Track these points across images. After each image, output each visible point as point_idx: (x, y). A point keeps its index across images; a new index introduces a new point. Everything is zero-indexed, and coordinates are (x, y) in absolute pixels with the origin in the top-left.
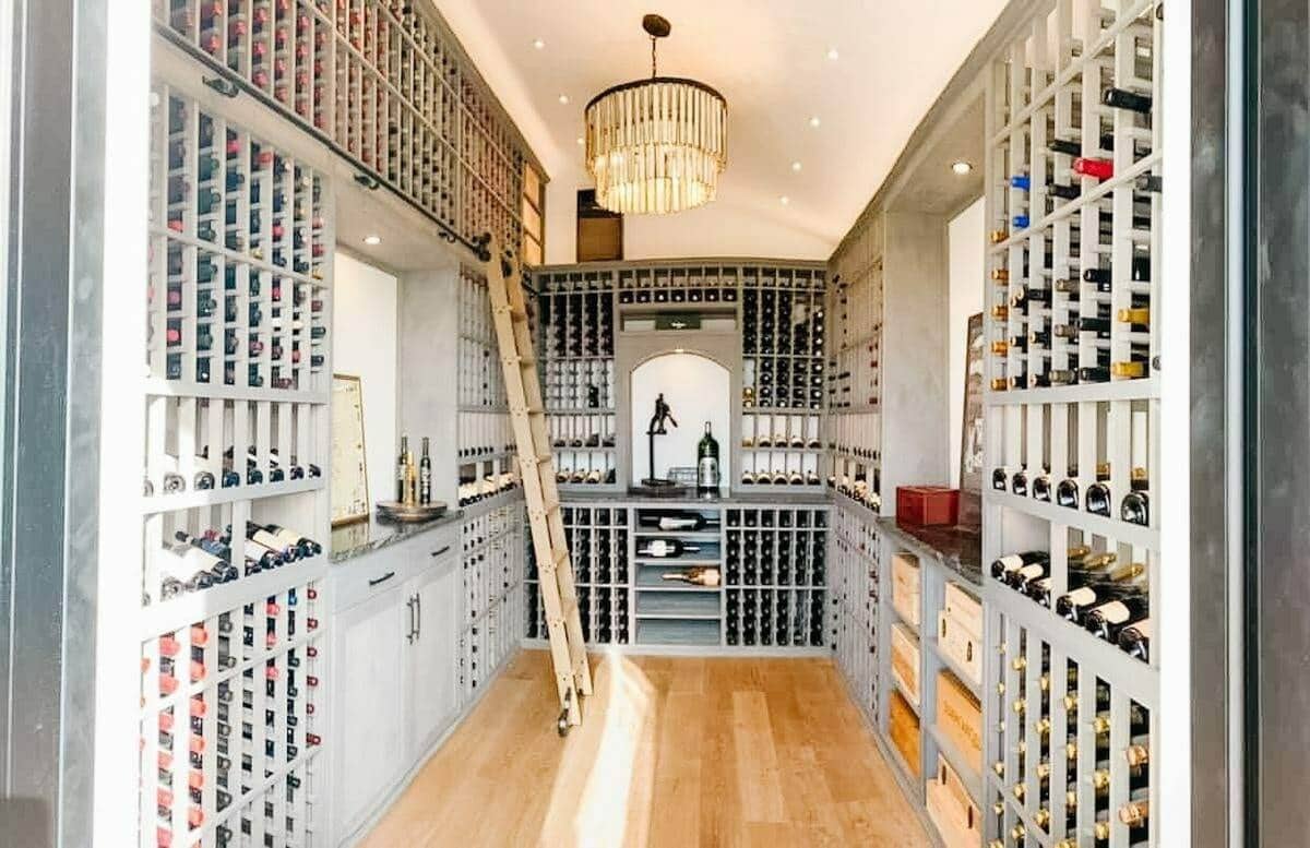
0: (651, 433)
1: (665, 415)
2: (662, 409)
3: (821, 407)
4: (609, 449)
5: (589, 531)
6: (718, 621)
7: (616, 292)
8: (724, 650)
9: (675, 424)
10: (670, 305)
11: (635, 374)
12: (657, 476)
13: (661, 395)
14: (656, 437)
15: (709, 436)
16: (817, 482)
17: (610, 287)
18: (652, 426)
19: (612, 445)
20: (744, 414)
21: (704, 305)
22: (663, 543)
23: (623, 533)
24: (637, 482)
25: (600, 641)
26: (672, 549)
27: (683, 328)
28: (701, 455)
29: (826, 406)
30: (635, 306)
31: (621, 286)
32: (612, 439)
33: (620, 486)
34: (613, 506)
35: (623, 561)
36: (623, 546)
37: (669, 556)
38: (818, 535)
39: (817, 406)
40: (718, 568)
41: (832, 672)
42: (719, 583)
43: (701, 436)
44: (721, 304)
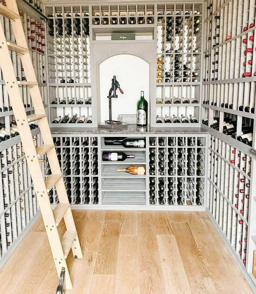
0: (110, 97)
1: (117, 87)
2: (115, 84)
3: (199, 81)
4: (88, 105)
5: (79, 148)
6: (145, 193)
7: (91, 18)
8: (148, 207)
9: (122, 92)
10: (119, 26)
11: (100, 65)
12: (113, 119)
13: (115, 77)
14: (112, 99)
15: (142, 98)
16: (196, 121)
17: (88, 16)
18: (110, 94)
19: (90, 103)
20: (157, 86)
21: (137, 26)
22: (116, 154)
23: (96, 150)
24: (103, 123)
25: (85, 203)
26: (121, 157)
27: (125, 39)
28: (139, 108)
29: (202, 80)
30: (101, 26)
31: (93, 15)
32: (90, 100)
33: (94, 125)
34: (90, 135)
35: (96, 164)
36: (96, 156)
37: (119, 160)
38: (199, 150)
39: (196, 81)
40: (144, 166)
41: (208, 221)
42: (145, 174)
43: (139, 99)
44: (146, 25)
